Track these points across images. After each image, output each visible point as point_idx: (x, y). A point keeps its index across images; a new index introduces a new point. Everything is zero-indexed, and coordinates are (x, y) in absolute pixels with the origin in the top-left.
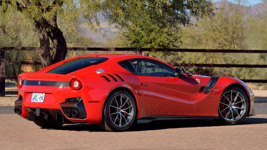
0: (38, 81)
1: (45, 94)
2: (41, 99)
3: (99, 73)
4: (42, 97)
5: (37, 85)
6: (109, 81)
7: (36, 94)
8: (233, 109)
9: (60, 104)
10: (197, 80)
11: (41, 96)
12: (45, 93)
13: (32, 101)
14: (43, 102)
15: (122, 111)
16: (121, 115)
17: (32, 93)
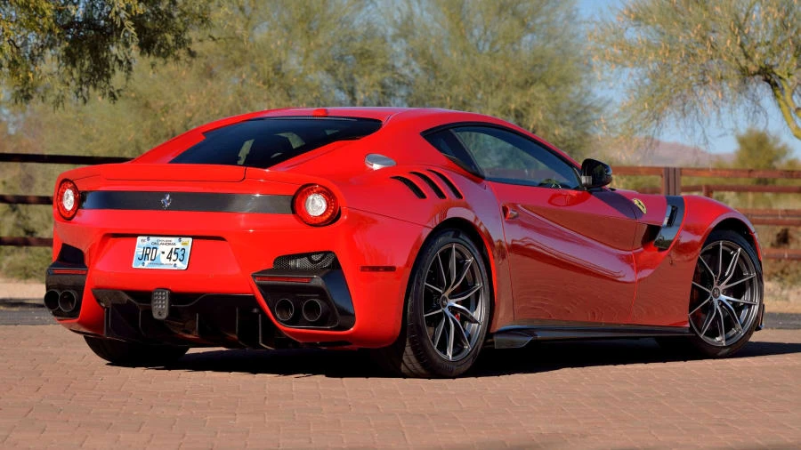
0: (163, 194)
1: (191, 239)
2: (174, 257)
3: (376, 167)
4: (180, 253)
5: (160, 207)
6: (422, 196)
7: (153, 239)
8: (722, 303)
9: (254, 277)
10: (636, 202)
11: (174, 247)
12: (193, 237)
13: (136, 264)
14: (184, 267)
15: (453, 303)
16: (453, 319)
17: (136, 236)
